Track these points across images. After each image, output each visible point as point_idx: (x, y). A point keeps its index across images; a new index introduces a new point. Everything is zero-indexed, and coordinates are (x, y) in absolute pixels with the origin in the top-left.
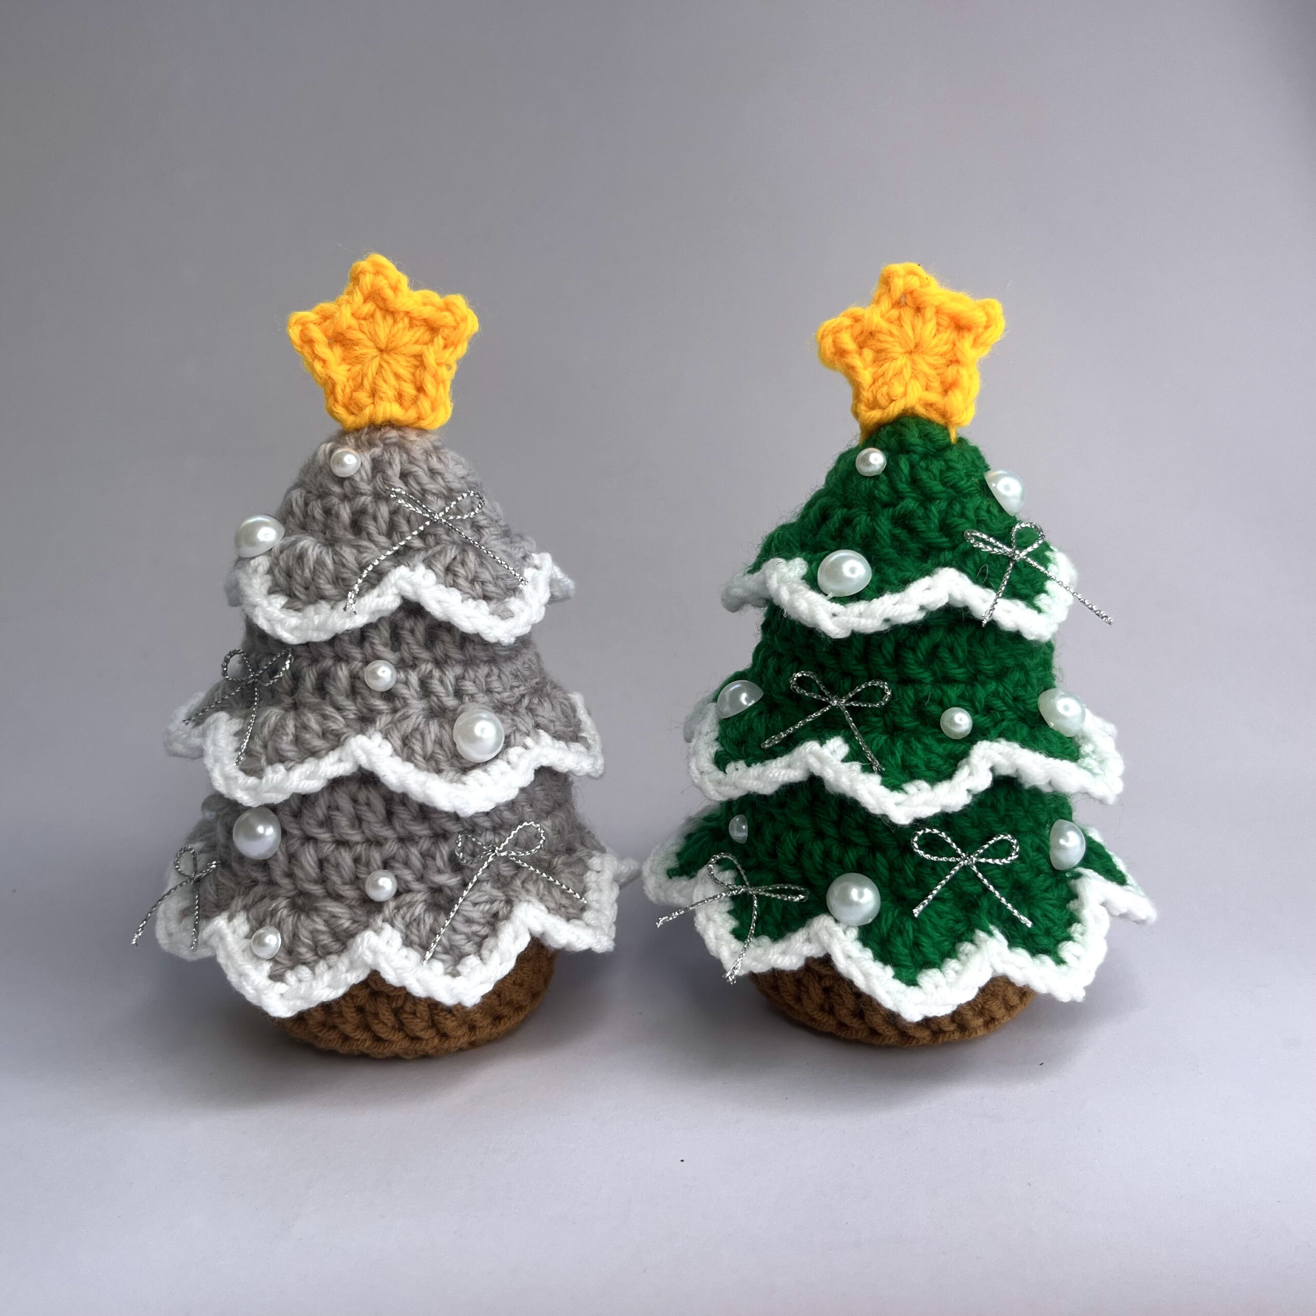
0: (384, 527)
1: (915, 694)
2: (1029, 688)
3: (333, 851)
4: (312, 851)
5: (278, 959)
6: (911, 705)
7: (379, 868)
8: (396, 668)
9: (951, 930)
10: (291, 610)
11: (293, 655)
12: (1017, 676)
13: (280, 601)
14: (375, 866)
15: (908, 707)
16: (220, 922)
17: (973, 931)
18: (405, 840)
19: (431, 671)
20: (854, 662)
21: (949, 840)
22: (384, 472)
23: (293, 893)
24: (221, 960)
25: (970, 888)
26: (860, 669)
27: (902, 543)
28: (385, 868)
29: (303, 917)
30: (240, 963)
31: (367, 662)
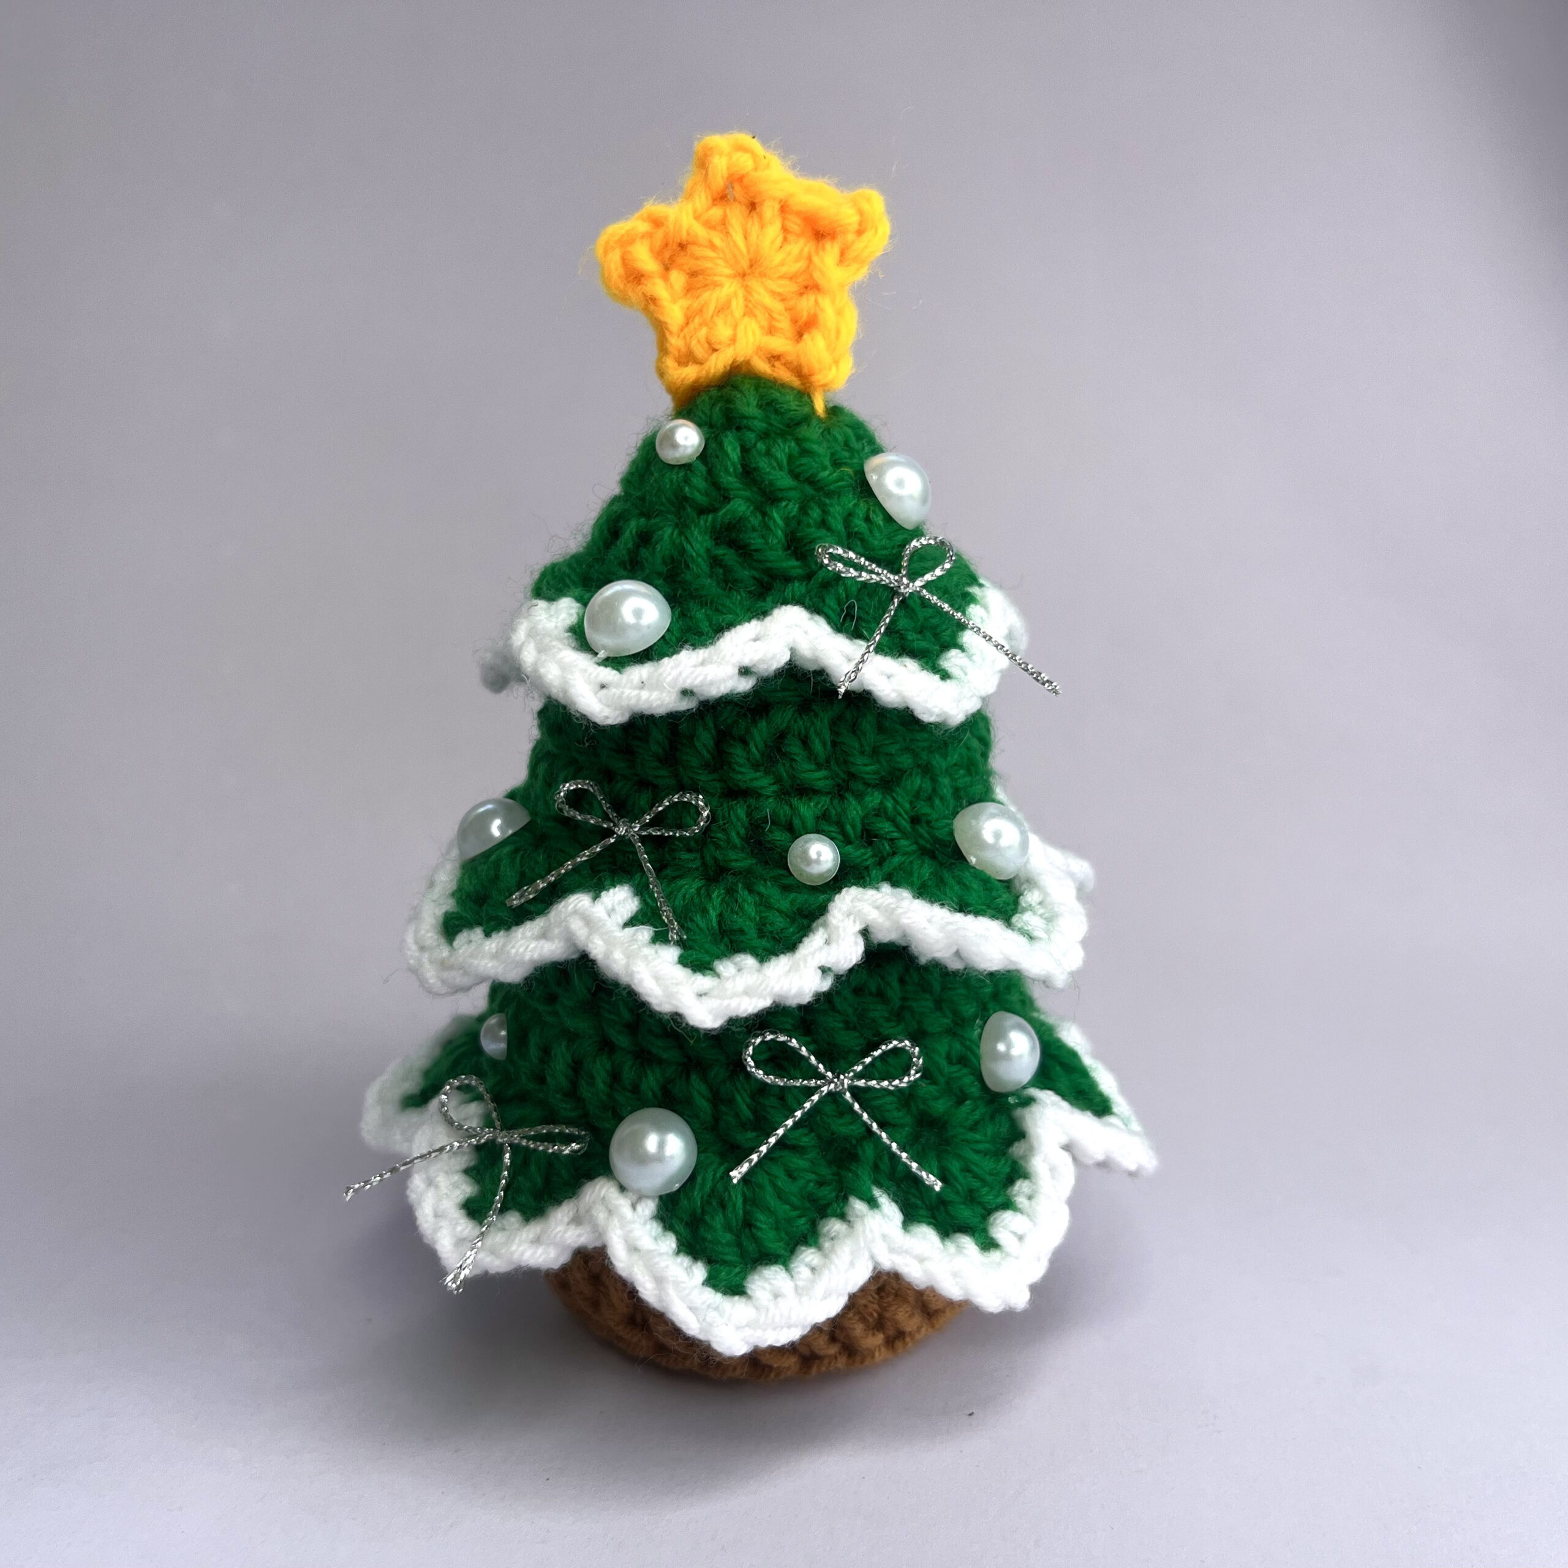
1: (749, 814)
2: (937, 802)
6: (742, 831)
9: (812, 1199)
12: (917, 782)
15: (738, 834)
17: (845, 1199)
20: (655, 764)
21: (804, 1051)
25: (842, 1127)
26: (662, 775)
27: (727, 570)
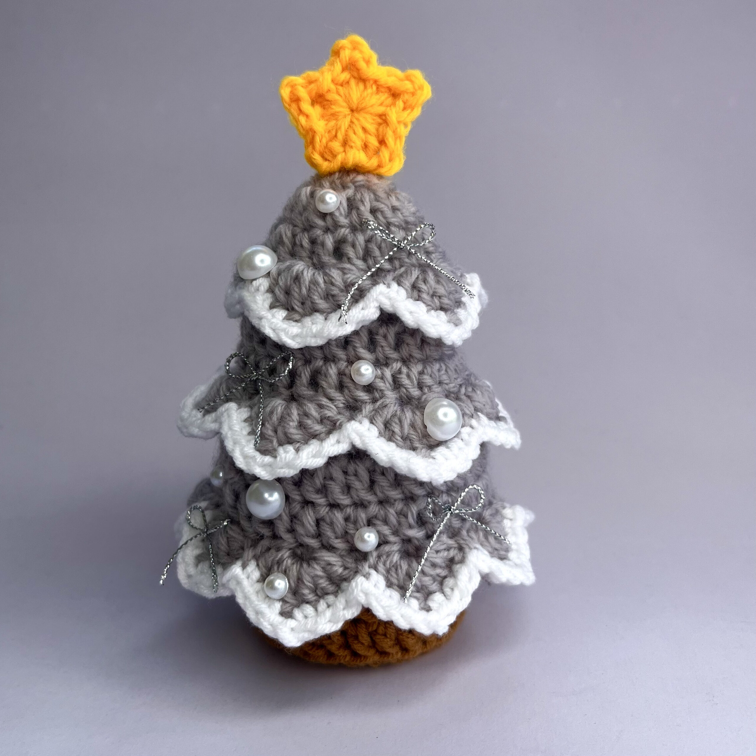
0: (361, 252)
3: (327, 513)
4: (312, 513)
5: (286, 599)
7: (364, 525)
8: (375, 366)
10: (291, 321)
11: (294, 357)
13: (281, 314)
14: (362, 524)
16: (236, 569)
18: (383, 502)
19: (400, 368)
22: (358, 209)
23: (294, 545)
24: (240, 600)
28: (369, 525)
29: (305, 565)
30: (256, 603)
31: (351, 363)
